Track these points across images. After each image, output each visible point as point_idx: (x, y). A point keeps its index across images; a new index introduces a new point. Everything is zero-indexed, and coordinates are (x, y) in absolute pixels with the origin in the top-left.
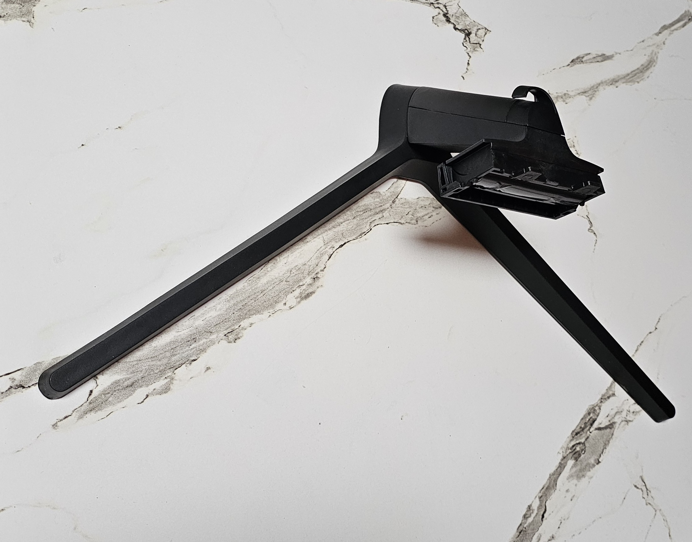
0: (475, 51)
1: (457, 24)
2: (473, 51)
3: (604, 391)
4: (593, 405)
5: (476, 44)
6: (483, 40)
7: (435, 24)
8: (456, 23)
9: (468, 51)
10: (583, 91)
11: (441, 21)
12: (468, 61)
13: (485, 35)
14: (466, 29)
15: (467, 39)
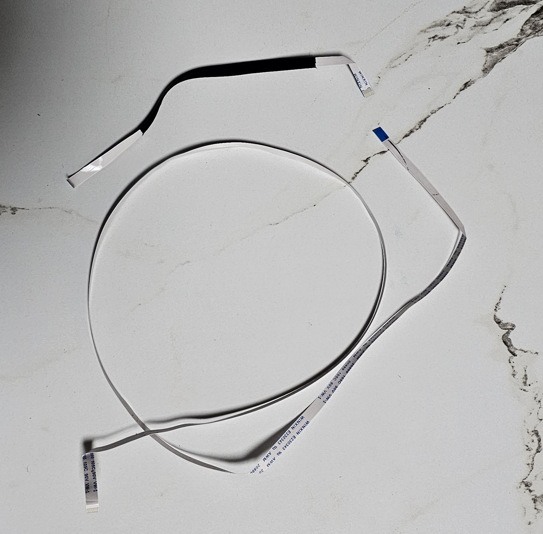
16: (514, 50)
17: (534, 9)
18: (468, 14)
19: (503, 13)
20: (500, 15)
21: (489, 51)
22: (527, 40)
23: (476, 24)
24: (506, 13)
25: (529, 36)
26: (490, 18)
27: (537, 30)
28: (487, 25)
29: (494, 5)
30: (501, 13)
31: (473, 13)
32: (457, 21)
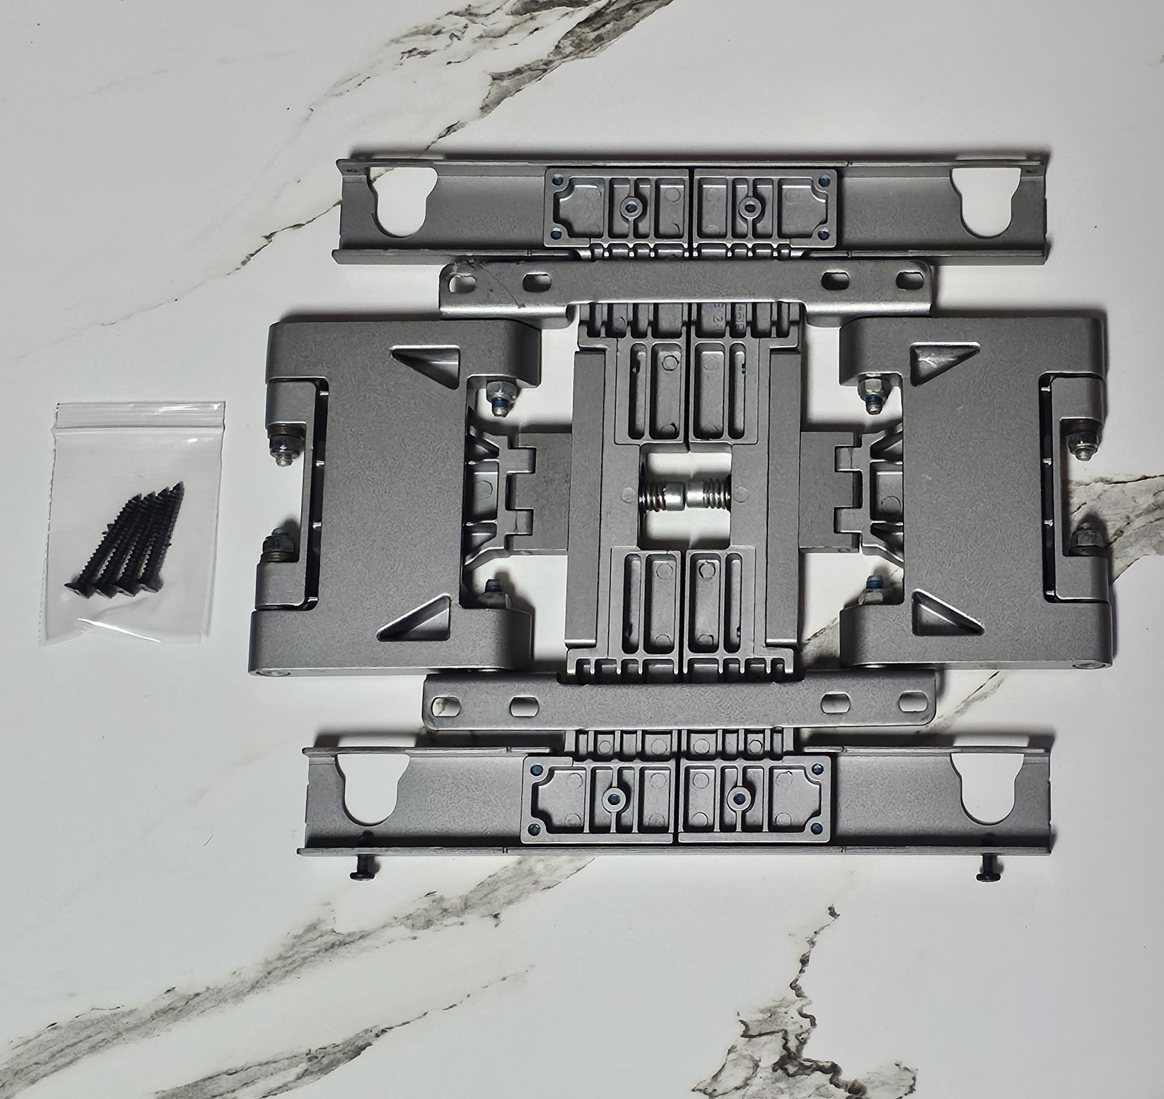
0: (770, 1010)
1: (822, 1089)
2: (779, 1006)
3: (531, 90)
4: (577, 58)
5: (760, 1035)
6: (729, 1052)
7: (906, 1069)
8: (827, 1089)
9: (799, 1003)
10: (342, 949)
11: (883, 1084)
12: (804, 968)
13: (720, 1071)
14: (793, 1076)
15: (793, 1044)
16: (538, 77)
17: (584, 13)
18: (473, 18)
19: (532, 18)
20: (526, 21)
21: (497, 78)
22: (563, 64)
23: (484, 34)
24: (535, 19)
25: (567, 56)
26: (509, 24)
27: (582, 49)
28: (502, 36)
29: (519, 5)
30: (528, 18)
31: (482, 15)
32: (453, 27)
